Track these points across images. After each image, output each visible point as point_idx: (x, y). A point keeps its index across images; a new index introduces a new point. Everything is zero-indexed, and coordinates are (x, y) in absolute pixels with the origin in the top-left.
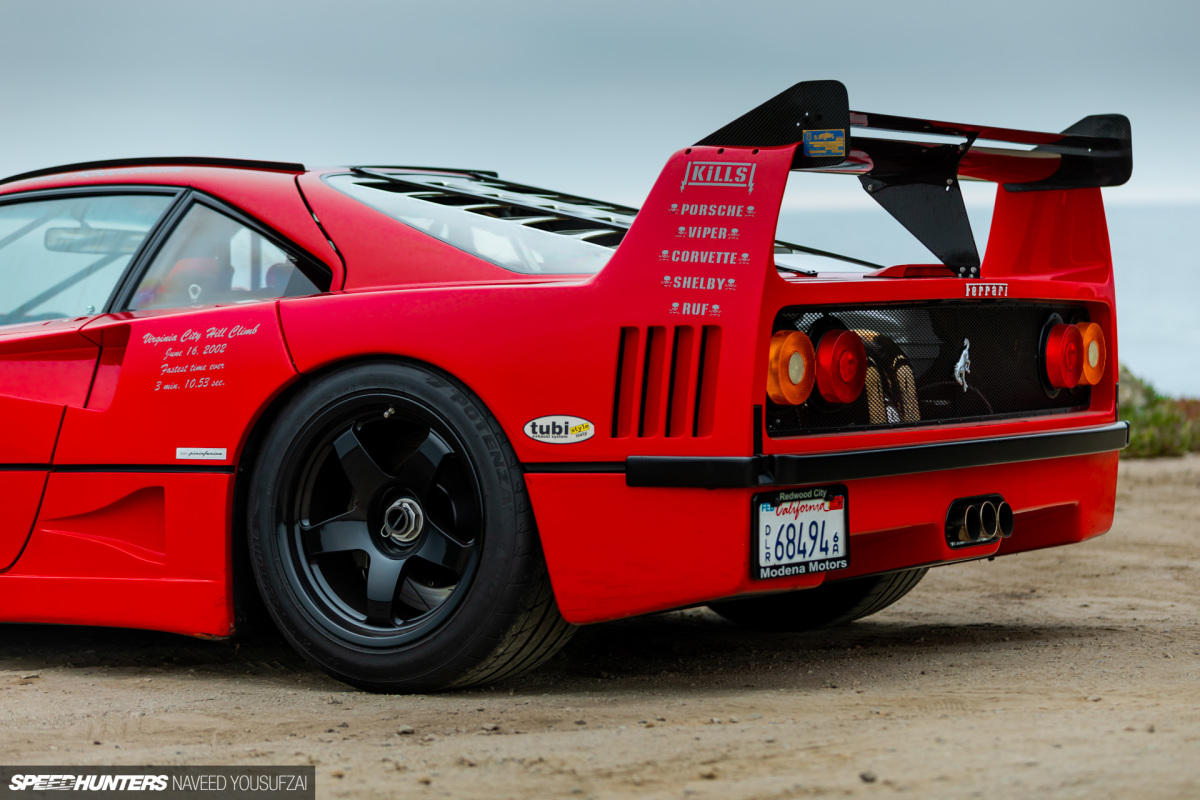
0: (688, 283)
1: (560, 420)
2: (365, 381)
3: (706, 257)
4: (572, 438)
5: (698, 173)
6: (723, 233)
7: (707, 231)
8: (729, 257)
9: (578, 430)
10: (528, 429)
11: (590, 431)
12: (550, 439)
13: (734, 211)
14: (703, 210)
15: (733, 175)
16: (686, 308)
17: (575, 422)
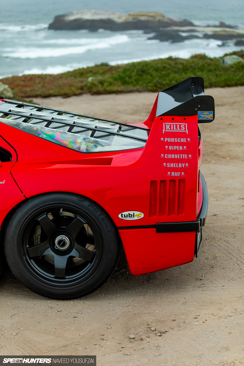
0: (172, 165)
1: (131, 213)
2: (53, 200)
3: (177, 156)
4: (136, 218)
5: (168, 127)
6: (181, 148)
7: (175, 147)
8: (185, 156)
9: (138, 215)
10: (120, 216)
11: (142, 215)
12: (128, 219)
13: (183, 140)
14: (173, 140)
15: (180, 128)
16: (173, 174)
17: (136, 213)
